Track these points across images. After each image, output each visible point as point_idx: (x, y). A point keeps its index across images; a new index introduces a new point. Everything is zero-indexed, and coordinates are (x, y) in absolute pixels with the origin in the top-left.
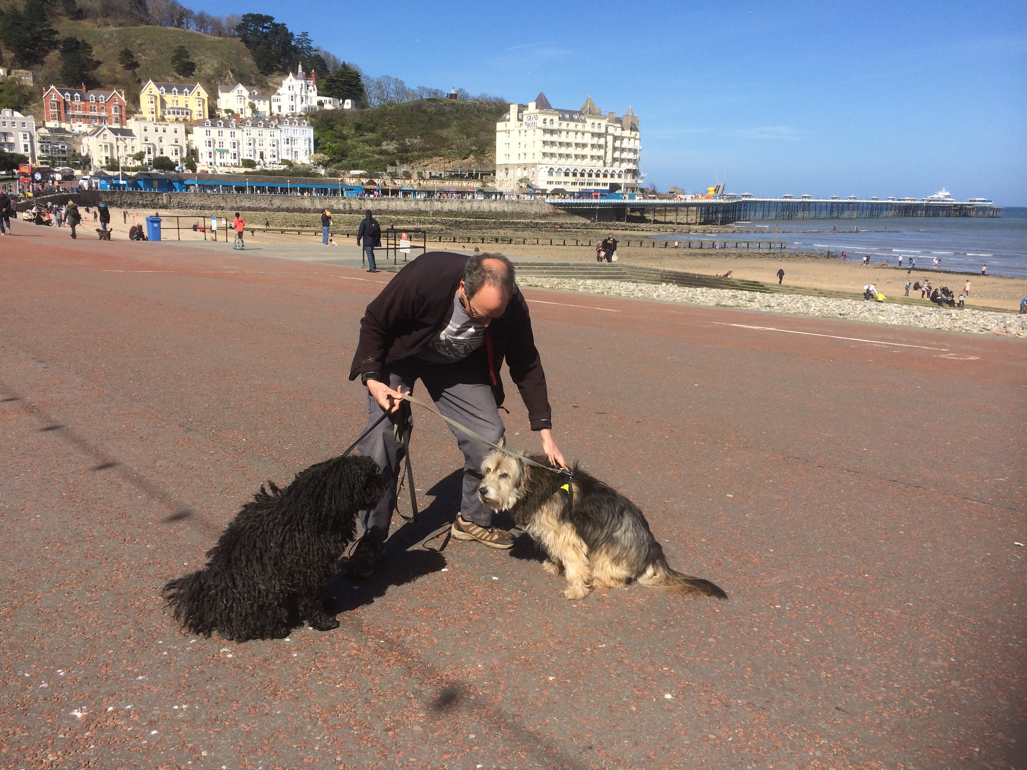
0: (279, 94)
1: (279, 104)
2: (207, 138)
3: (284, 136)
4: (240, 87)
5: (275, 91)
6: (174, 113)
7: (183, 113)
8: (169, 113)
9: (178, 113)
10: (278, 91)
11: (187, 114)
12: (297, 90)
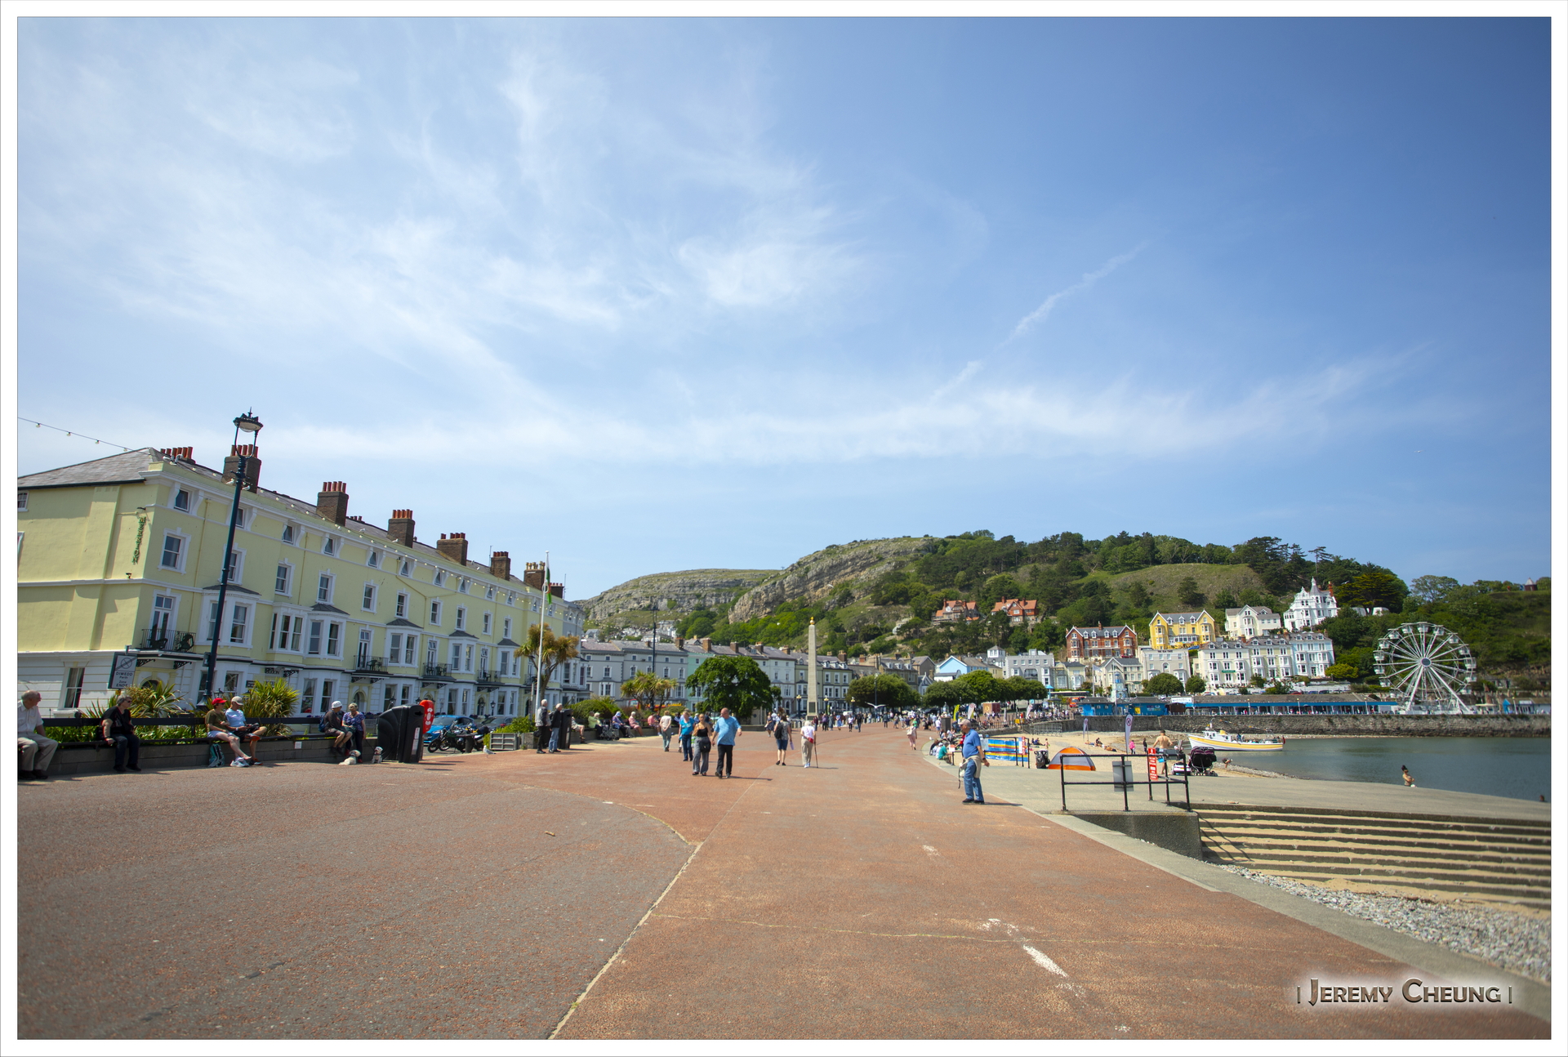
0: (1291, 611)
1: (1292, 620)
2: (1211, 661)
3: (1298, 652)
4: (1248, 609)
5: (1287, 608)
6: (1181, 640)
7: (1190, 639)
8: (1176, 640)
9: (1185, 640)
10: (1291, 608)
11: (1194, 639)
12: (1313, 605)
